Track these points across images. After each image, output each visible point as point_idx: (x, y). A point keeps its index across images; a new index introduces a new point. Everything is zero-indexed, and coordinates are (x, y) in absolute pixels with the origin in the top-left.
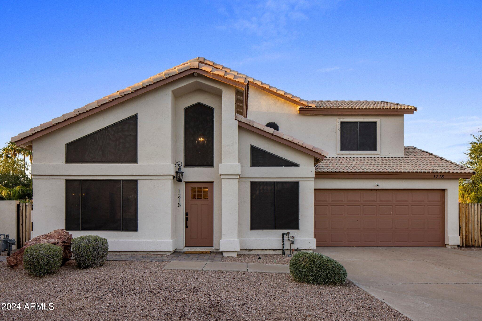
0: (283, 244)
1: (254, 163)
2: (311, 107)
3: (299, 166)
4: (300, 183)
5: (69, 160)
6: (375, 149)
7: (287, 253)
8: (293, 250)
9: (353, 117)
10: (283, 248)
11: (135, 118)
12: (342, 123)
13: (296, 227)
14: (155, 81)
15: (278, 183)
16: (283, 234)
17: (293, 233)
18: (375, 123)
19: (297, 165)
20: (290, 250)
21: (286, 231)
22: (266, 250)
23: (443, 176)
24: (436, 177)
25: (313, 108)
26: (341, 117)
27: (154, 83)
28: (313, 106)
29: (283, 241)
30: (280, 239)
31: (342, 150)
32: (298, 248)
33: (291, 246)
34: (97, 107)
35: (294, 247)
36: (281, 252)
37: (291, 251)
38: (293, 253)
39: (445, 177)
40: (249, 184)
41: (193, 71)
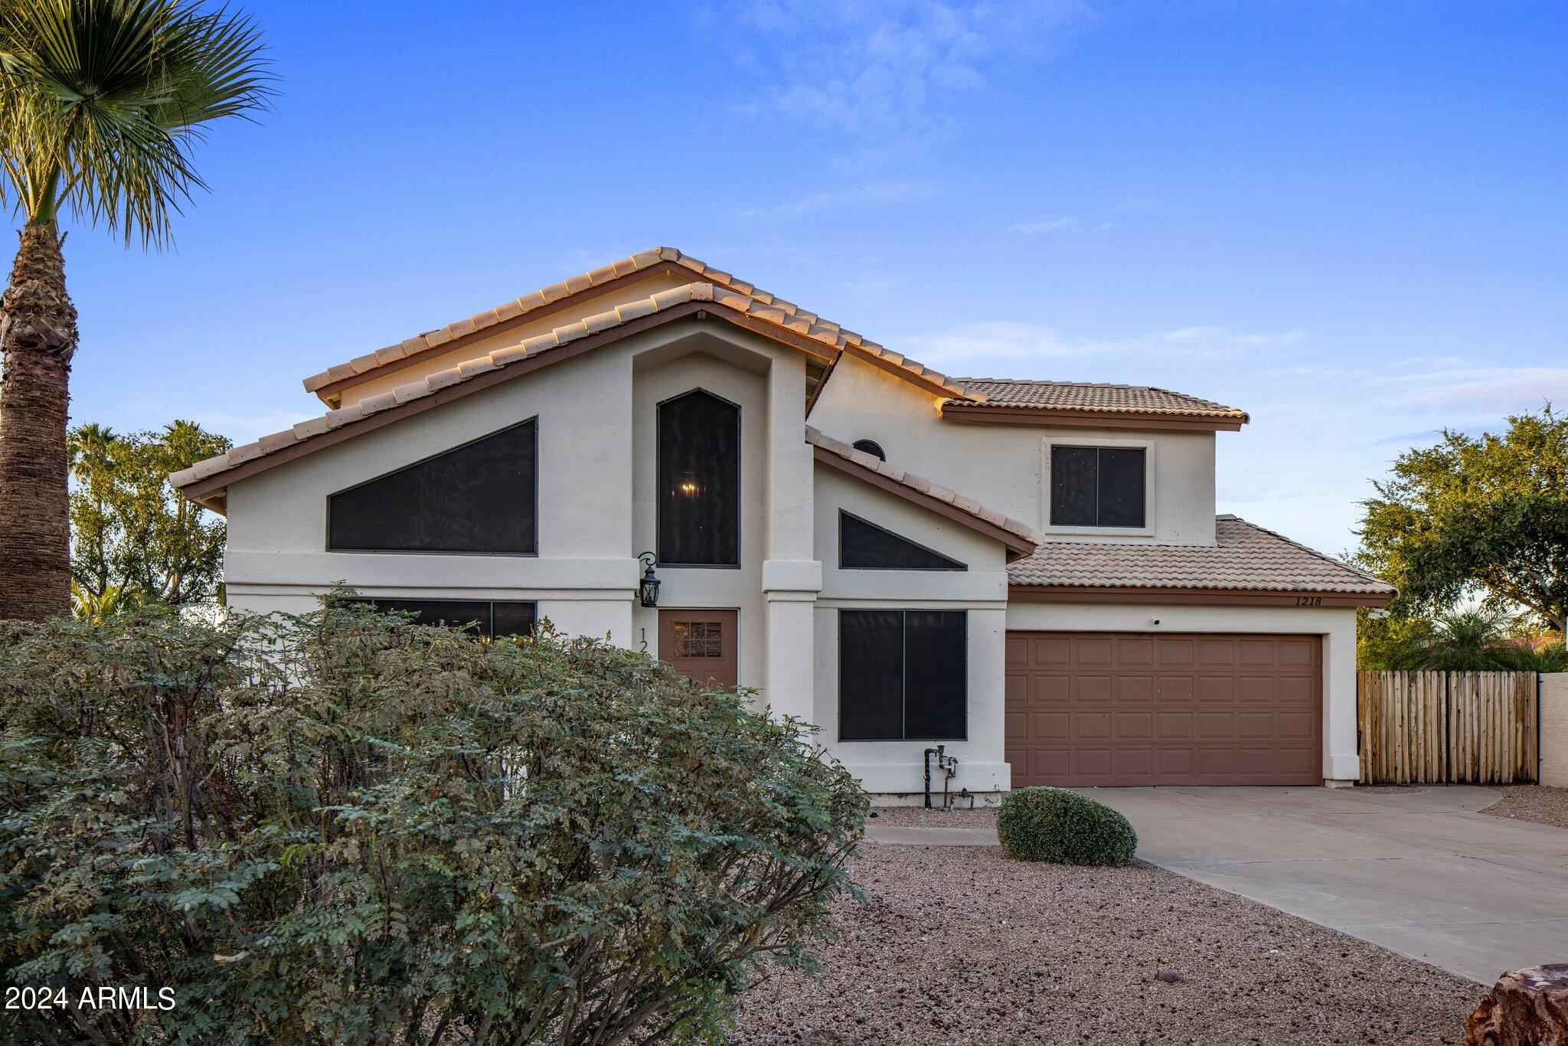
0: (928, 779)
1: (848, 560)
2: (973, 401)
3: (966, 570)
4: (970, 615)
5: (338, 541)
6: (1141, 524)
7: (938, 802)
8: (953, 795)
9: (1084, 433)
10: (927, 788)
11: (530, 427)
12: (1057, 451)
13: (959, 732)
14: (593, 331)
15: (911, 613)
16: (928, 752)
17: (951, 747)
18: (1141, 452)
19: (962, 567)
20: (946, 793)
21: (933, 745)
22: (880, 794)
23: (1319, 600)
24: (1302, 601)
25: (980, 406)
26: (1051, 433)
27: (591, 335)
28: (980, 399)
29: (927, 771)
30: (917, 764)
31: (1053, 522)
32: (964, 790)
33: (946, 783)
34: (428, 396)
35: (955, 786)
36: (920, 801)
37: (948, 799)
38: (952, 803)
39: (1323, 602)
40: (835, 613)
41: (697, 308)
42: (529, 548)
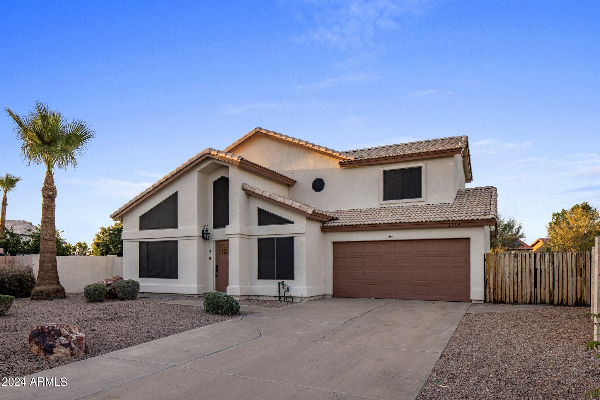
0: (279, 291)
1: (261, 223)
2: (350, 160)
3: (294, 224)
4: (295, 239)
5: (142, 227)
6: (420, 196)
7: (282, 299)
8: (287, 297)
10: (279, 295)
11: (176, 194)
12: (385, 173)
13: (292, 277)
14: (183, 167)
15: (278, 238)
16: (279, 283)
17: (287, 282)
18: (420, 168)
19: (292, 223)
20: (284, 297)
21: (281, 281)
22: (269, 296)
23: (459, 224)
24: (451, 225)
25: (351, 161)
26: (383, 166)
27: (183, 168)
28: (352, 158)
29: (279, 289)
30: (277, 287)
31: (385, 199)
32: (290, 296)
33: (285, 293)
34: (152, 190)
35: (287, 294)
36: (277, 299)
37: (285, 299)
38: (286, 300)
39: (461, 224)
40: (257, 240)
41: (206, 156)
42: (175, 226)
